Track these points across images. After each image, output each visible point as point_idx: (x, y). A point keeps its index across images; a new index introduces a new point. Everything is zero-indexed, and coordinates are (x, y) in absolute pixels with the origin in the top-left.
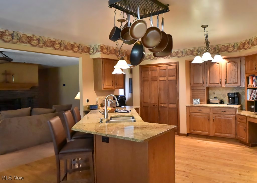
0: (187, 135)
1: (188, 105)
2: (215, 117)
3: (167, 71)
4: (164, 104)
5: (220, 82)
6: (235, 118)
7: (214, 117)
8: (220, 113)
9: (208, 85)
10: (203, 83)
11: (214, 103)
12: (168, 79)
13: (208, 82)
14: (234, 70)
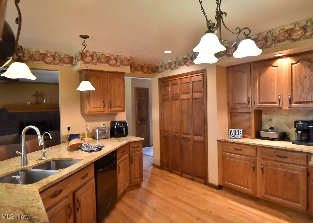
0: (220, 187)
1: (219, 139)
2: (266, 165)
3: (191, 84)
4: (188, 134)
5: (279, 101)
6: (305, 173)
7: (263, 165)
8: (275, 159)
9: (256, 107)
10: (249, 102)
11: (268, 139)
12: (192, 97)
13: (257, 101)
14: (308, 77)
